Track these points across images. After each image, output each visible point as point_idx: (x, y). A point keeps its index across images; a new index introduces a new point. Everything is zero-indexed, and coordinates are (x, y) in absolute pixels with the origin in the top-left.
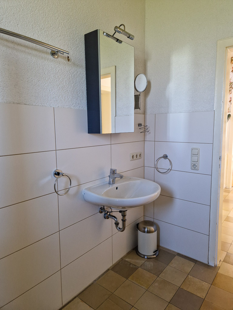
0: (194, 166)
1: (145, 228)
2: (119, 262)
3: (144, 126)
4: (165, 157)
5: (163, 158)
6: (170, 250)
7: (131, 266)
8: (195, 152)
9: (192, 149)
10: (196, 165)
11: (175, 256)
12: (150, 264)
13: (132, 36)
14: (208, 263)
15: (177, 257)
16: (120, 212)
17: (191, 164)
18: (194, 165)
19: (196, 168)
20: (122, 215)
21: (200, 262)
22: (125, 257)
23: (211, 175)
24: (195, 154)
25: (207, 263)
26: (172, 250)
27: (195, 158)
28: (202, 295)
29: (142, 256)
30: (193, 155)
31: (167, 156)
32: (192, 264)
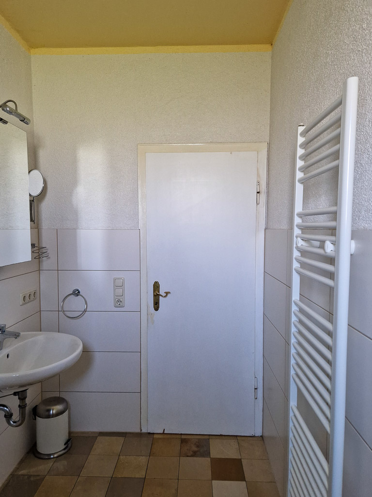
0: (119, 303)
1: (49, 411)
2: (9, 481)
3: (37, 248)
4: (77, 293)
5: (72, 296)
6: (88, 433)
7: (32, 479)
8: (119, 283)
9: (115, 280)
10: (121, 300)
11: (96, 437)
12: (62, 465)
13: (28, 119)
14: (141, 430)
15: (99, 438)
16: (15, 394)
17: (115, 300)
18: (119, 301)
19: (121, 304)
20: (19, 398)
21: (130, 433)
22: (17, 469)
23: (140, 311)
24: (118, 285)
25: (139, 431)
26: (91, 432)
27: (119, 291)
28: (141, 474)
29: (47, 457)
30: (116, 287)
31: (79, 292)
32: (121, 440)
